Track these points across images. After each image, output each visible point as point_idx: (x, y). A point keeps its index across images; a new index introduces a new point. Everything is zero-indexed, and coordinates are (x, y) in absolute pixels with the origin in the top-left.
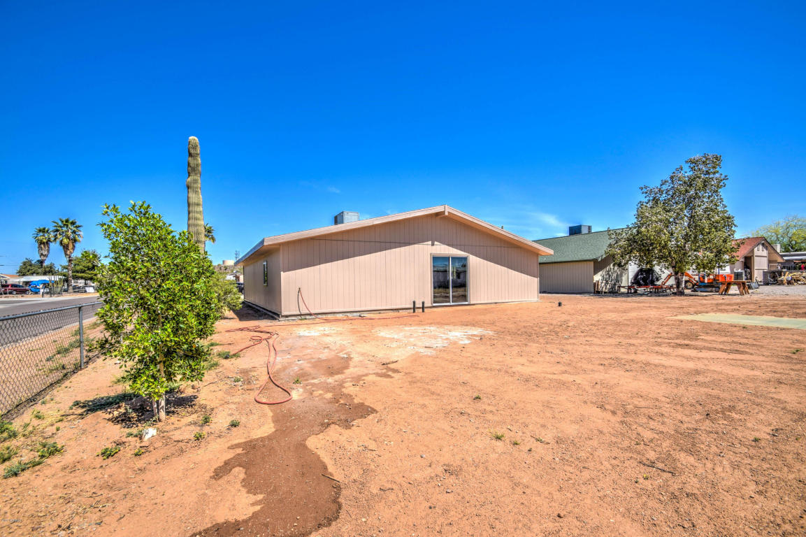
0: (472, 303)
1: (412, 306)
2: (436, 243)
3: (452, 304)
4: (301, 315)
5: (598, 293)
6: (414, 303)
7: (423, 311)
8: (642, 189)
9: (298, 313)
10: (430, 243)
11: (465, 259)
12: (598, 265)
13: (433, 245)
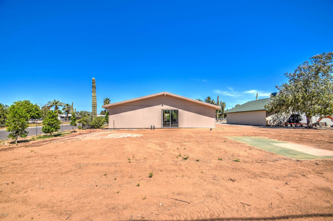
0: (180, 127)
1: (151, 127)
2: (164, 105)
3: (170, 127)
4: (114, 128)
5: (268, 126)
6: (152, 126)
7: (154, 129)
8: (285, 74)
9: (113, 128)
10: (161, 105)
11: (177, 111)
12: (268, 113)
13: (162, 106)
